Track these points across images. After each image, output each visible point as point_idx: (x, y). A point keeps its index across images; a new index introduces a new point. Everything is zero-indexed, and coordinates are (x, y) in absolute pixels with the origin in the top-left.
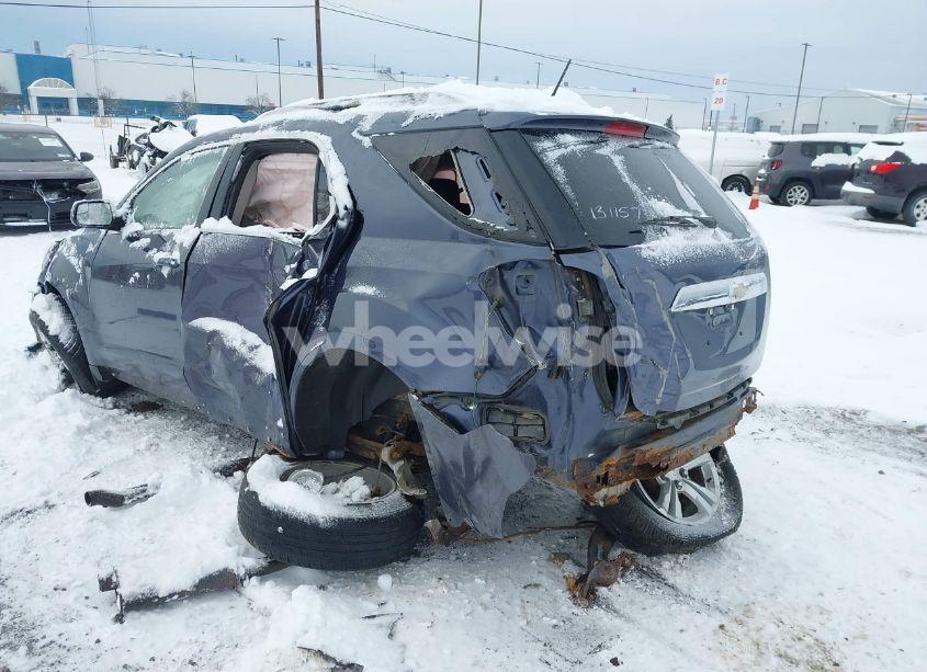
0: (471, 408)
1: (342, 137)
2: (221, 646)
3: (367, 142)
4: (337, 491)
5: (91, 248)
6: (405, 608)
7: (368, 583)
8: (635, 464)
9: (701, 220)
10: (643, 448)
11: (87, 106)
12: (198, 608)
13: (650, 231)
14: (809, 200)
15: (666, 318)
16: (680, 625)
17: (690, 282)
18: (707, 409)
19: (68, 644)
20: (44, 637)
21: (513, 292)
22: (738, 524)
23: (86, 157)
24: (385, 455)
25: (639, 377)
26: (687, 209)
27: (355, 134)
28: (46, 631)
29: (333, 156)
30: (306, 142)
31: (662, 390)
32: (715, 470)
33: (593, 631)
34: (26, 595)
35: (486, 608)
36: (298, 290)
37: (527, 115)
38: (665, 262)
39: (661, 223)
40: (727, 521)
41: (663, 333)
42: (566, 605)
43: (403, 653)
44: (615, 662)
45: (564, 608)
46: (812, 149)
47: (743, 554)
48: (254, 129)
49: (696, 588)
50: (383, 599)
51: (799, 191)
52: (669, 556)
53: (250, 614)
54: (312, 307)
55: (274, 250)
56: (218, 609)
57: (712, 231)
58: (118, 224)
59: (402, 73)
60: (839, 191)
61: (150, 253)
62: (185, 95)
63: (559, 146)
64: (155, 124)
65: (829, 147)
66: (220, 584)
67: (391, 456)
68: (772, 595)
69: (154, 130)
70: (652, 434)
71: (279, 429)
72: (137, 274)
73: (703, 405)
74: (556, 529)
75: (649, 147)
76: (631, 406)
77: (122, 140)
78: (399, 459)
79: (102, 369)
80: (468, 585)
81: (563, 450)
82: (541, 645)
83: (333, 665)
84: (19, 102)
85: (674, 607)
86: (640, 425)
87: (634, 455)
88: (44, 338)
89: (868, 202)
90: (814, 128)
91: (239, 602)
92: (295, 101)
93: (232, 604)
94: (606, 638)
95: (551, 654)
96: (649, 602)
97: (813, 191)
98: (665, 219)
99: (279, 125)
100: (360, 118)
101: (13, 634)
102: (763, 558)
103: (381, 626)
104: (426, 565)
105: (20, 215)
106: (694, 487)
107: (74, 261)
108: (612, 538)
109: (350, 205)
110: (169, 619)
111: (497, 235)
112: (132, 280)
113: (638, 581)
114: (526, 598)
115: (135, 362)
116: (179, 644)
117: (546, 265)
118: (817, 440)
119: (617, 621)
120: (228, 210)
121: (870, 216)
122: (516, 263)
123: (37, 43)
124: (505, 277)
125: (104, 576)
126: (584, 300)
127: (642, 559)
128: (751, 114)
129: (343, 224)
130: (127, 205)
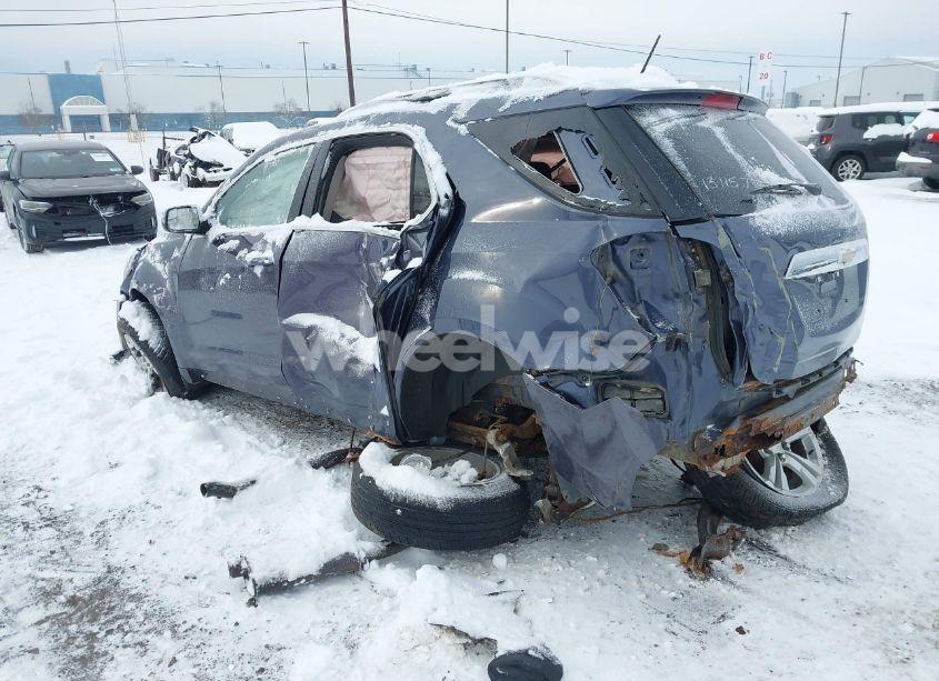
0: (587, 384)
1: (435, 126)
2: (354, 625)
3: (463, 129)
4: (446, 474)
5: (176, 254)
6: (523, 585)
7: (482, 562)
8: (752, 434)
9: (806, 187)
10: (758, 418)
11: (119, 122)
12: (323, 591)
13: (759, 199)
14: (862, 174)
15: (782, 285)
16: (802, 595)
17: (801, 250)
18: (817, 378)
19: (209, 627)
20: (185, 622)
21: (627, 267)
22: (845, 495)
23: (137, 170)
24: (490, 437)
25: (758, 347)
26: (790, 177)
27: (449, 123)
28: (185, 617)
29: (429, 146)
30: (399, 134)
31: (779, 359)
32: (816, 442)
33: (713, 602)
34: (159, 584)
35: (603, 584)
36: (404, 279)
37: (630, 92)
38: (778, 229)
39: (768, 191)
40: (834, 492)
41: (780, 300)
42: (681, 578)
43: (530, 627)
44: (741, 630)
45: (681, 581)
46: (863, 121)
47: (853, 525)
48: (341, 125)
49: (810, 559)
50: (501, 578)
51: (850, 165)
52: (778, 529)
53: (374, 596)
54: (415, 296)
55: (369, 244)
56: (341, 593)
57: (816, 198)
58: (204, 228)
59: (428, 69)
60: (894, 163)
61: (241, 253)
62: (213, 105)
63: (663, 120)
64: (194, 134)
65: (880, 118)
66: (342, 568)
67: (497, 439)
68: (888, 563)
69: (192, 141)
70: (767, 403)
71: (385, 418)
72: (228, 276)
73: (812, 374)
74: (659, 507)
75: (744, 118)
76: (750, 376)
77: (162, 154)
78: (504, 442)
79: (191, 372)
80: (580, 563)
81: (684, 422)
82: (664, 616)
83: (465, 640)
84: (52, 122)
85: (789, 578)
86: (755, 394)
87: (751, 425)
88: (131, 344)
89: (926, 173)
90: (857, 100)
91: (363, 586)
92: (380, 95)
93: (357, 586)
94: (728, 608)
95: (676, 625)
96: (765, 573)
97: (866, 164)
98: (774, 187)
99: (365, 119)
100: (453, 107)
101: (154, 619)
102: (874, 528)
103: (504, 603)
104: (536, 544)
105: (78, 231)
106: (798, 460)
107: (160, 267)
108: (718, 513)
109: (450, 193)
110: (299, 602)
111: (609, 211)
112: (222, 281)
113: (750, 554)
114: (641, 574)
115: (220, 362)
116: (313, 624)
117: (661, 238)
118: (909, 412)
119: (735, 592)
120: (319, 207)
121: (928, 188)
122: (629, 237)
123: (67, 63)
124: (618, 253)
125: (234, 562)
126: (700, 271)
127: (750, 532)
128: (789, 89)
129: (444, 212)
130: (211, 209)
